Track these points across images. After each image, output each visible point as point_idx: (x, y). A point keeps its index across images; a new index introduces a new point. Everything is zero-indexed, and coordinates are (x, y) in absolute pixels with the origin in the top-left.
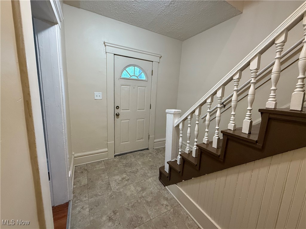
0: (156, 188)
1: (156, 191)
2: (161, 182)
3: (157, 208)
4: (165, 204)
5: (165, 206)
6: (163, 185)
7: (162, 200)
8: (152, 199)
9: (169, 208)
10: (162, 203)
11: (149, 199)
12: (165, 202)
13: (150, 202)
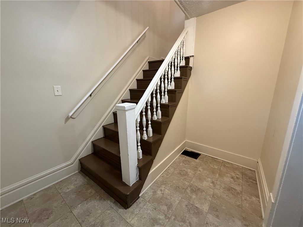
0: (145, 207)
1: (150, 205)
2: (133, 203)
3: (169, 197)
4: (161, 192)
5: (162, 192)
6: (137, 201)
7: (157, 196)
8: (162, 205)
9: (163, 189)
10: (162, 195)
11: (165, 208)
12: (159, 192)
13: (167, 205)
